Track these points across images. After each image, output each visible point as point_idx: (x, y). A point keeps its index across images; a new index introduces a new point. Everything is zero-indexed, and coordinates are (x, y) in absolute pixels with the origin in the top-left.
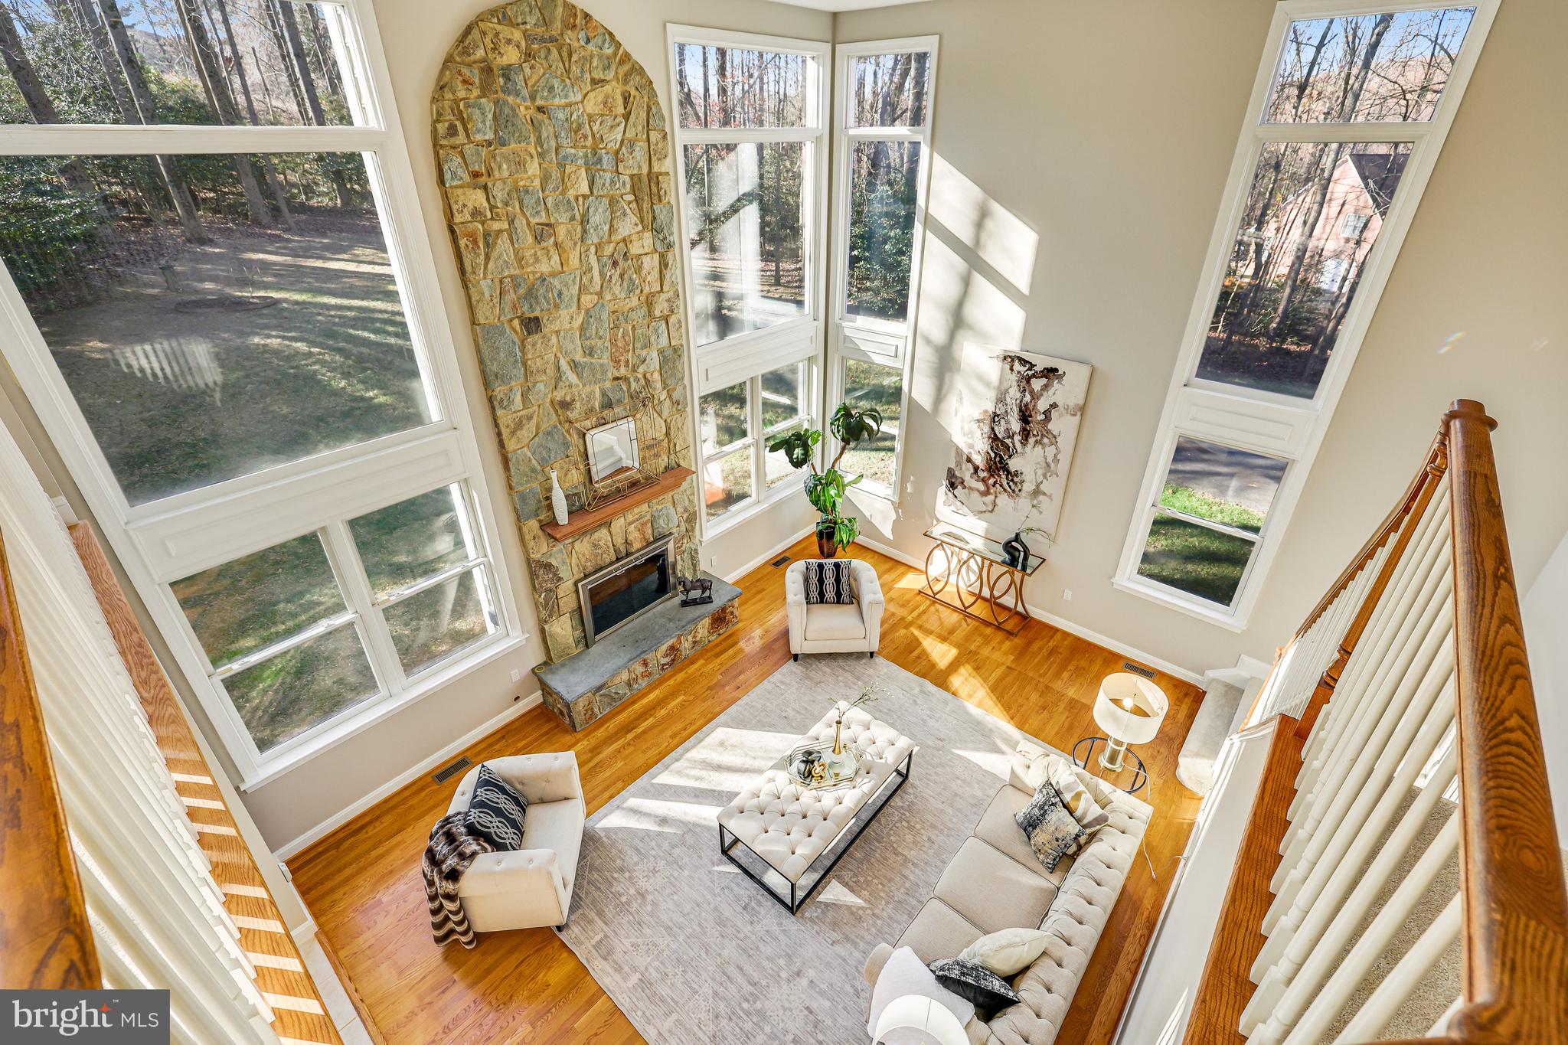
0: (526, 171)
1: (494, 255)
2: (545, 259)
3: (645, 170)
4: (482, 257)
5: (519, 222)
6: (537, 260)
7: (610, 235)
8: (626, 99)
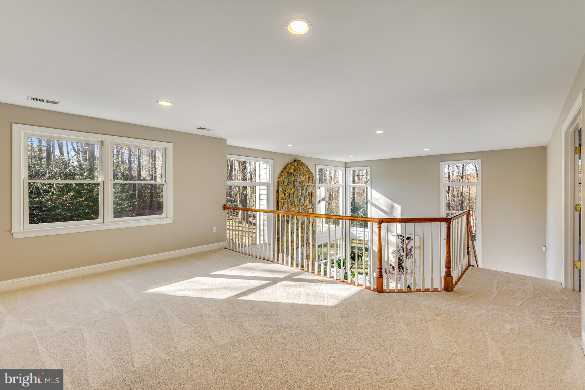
0: (291, 191)
1: (284, 206)
2: (292, 208)
3: (311, 191)
4: (282, 207)
5: (289, 200)
6: (291, 208)
7: (304, 204)
8: (309, 178)
